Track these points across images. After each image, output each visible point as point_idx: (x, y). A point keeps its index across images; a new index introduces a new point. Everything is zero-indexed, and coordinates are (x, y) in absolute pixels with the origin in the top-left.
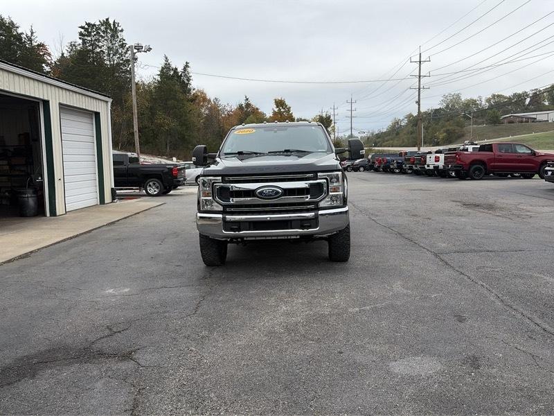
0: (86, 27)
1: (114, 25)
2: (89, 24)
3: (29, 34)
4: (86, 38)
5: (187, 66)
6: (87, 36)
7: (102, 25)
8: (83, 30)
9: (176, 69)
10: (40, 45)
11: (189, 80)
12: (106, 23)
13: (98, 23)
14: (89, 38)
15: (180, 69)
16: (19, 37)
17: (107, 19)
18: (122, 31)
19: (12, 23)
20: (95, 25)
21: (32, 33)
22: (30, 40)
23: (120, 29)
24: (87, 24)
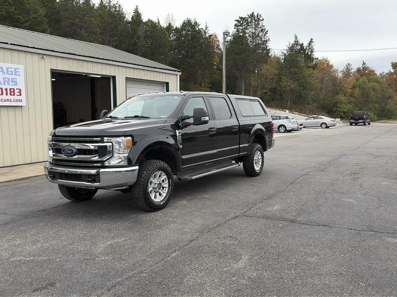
0: (240, 20)
1: (257, 16)
2: (241, 18)
3: (204, 29)
4: (239, 27)
5: (311, 41)
6: (240, 26)
7: (249, 17)
8: (237, 22)
9: (302, 44)
10: (210, 36)
11: (312, 52)
12: (252, 15)
13: (247, 16)
14: (241, 28)
15: (305, 45)
16: (199, 32)
17: (253, 13)
18: (263, 20)
19: (196, 23)
20: (245, 18)
21: (206, 28)
22: (205, 33)
23: (261, 19)
24: (240, 18)
